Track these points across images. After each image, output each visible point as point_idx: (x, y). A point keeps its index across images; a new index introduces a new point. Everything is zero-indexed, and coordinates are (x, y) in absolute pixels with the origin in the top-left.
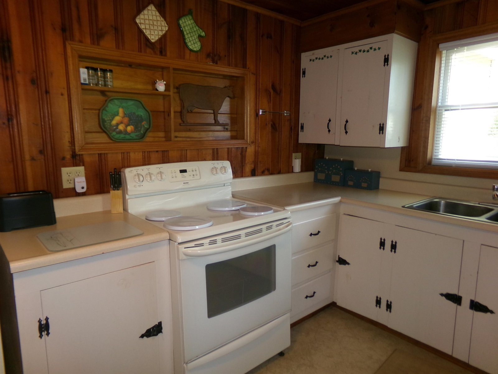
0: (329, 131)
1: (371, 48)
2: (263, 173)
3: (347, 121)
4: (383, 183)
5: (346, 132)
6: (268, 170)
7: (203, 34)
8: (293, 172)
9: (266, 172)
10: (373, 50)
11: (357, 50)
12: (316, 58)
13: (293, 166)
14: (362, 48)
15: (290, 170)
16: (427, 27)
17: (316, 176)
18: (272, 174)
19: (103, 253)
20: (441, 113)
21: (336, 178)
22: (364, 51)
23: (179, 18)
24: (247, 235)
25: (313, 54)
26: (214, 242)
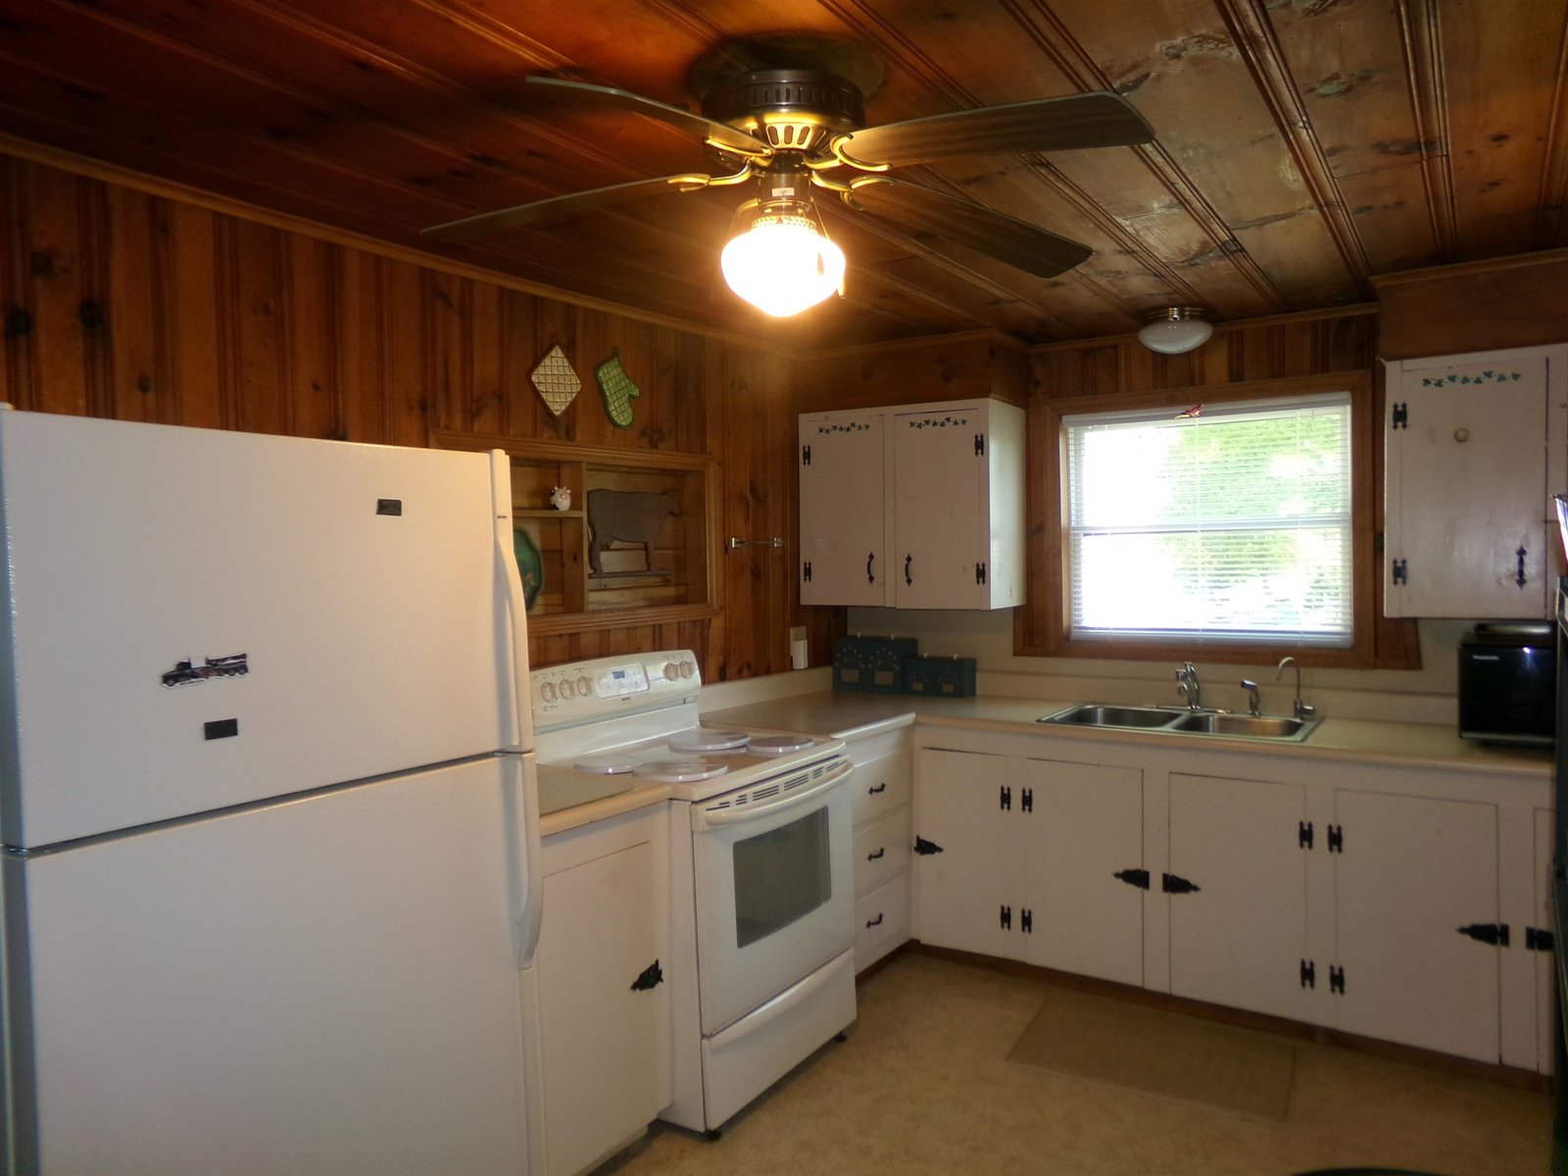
0: (871, 579)
1: (948, 420)
2: (739, 675)
3: (909, 559)
4: (982, 682)
5: (909, 581)
6: (749, 666)
7: (636, 392)
8: (792, 669)
9: (745, 672)
10: (952, 423)
11: (921, 419)
12: (835, 428)
13: (791, 658)
14: (932, 417)
15: (786, 665)
16: (1037, 383)
17: (837, 677)
18: (755, 675)
19: (591, 822)
20: (1078, 540)
21: (884, 678)
22: (935, 424)
23: (598, 367)
24: (789, 785)
25: (827, 418)
26: (742, 800)
